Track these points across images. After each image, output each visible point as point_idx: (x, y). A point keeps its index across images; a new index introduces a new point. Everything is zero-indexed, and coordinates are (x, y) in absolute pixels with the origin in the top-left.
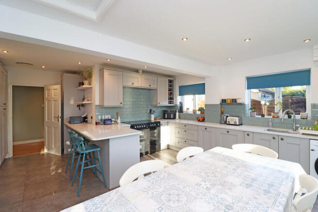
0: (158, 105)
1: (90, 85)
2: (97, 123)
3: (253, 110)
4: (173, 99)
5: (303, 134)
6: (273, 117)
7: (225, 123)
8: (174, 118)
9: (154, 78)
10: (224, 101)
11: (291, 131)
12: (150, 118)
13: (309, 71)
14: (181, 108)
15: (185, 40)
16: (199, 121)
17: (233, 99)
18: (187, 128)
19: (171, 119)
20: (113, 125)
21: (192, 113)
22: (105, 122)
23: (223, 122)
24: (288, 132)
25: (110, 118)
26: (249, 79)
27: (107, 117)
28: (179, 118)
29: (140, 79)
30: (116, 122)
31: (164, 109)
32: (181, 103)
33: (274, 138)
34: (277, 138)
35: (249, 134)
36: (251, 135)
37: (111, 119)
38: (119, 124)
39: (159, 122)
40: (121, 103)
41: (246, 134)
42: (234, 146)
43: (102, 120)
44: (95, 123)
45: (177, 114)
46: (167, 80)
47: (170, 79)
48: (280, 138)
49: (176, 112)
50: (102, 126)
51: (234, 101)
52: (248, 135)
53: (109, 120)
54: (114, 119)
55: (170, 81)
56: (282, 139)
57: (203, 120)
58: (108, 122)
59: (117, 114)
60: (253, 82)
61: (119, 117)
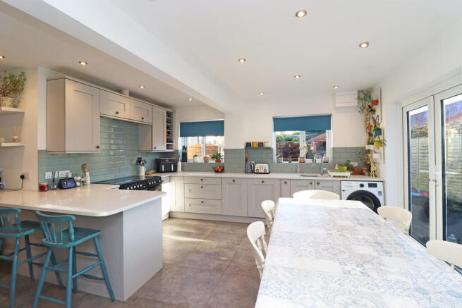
0: (154, 150)
1: (15, 106)
2: (42, 188)
3: (294, 150)
4: (172, 142)
5: (334, 176)
6: (300, 162)
7: (253, 172)
8: (175, 170)
9: (148, 106)
10: (248, 145)
11: (319, 175)
12: (138, 171)
13: (329, 116)
14: (185, 155)
15: (242, 61)
16: (217, 171)
17: (259, 143)
18: (204, 182)
19: (172, 172)
20: (78, 189)
21: (203, 161)
22: (61, 185)
23: (250, 171)
24: (316, 176)
25: (70, 176)
26: (275, 120)
27: (62, 174)
28: (182, 170)
29: (127, 106)
30: (83, 183)
31: (157, 157)
32: (185, 148)
33: (311, 184)
34: (313, 182)
35: (287, 181)
36: (288, 182)
37: (72, 178)
38: (89, 186)
39: (160, 178)
40: (98, 147)
41: (283, 181)
42: (295, 195)
43: (54, 180)
44: (37, 188)
45: (180, 164)
46: (164, 111)
47: (170, 110)
48: (316, 182)
49: (177, 161)
50: (55, 192)
51: (261, 144)
52: (286, 183)
53: (67, 179)
54: (79, 178)
55: (169, 114)
56: (318, 184)
57: (223, 171)
58: (70, 184)
59: (83, 167)
60: (280, 124)
61: (88, 174)
